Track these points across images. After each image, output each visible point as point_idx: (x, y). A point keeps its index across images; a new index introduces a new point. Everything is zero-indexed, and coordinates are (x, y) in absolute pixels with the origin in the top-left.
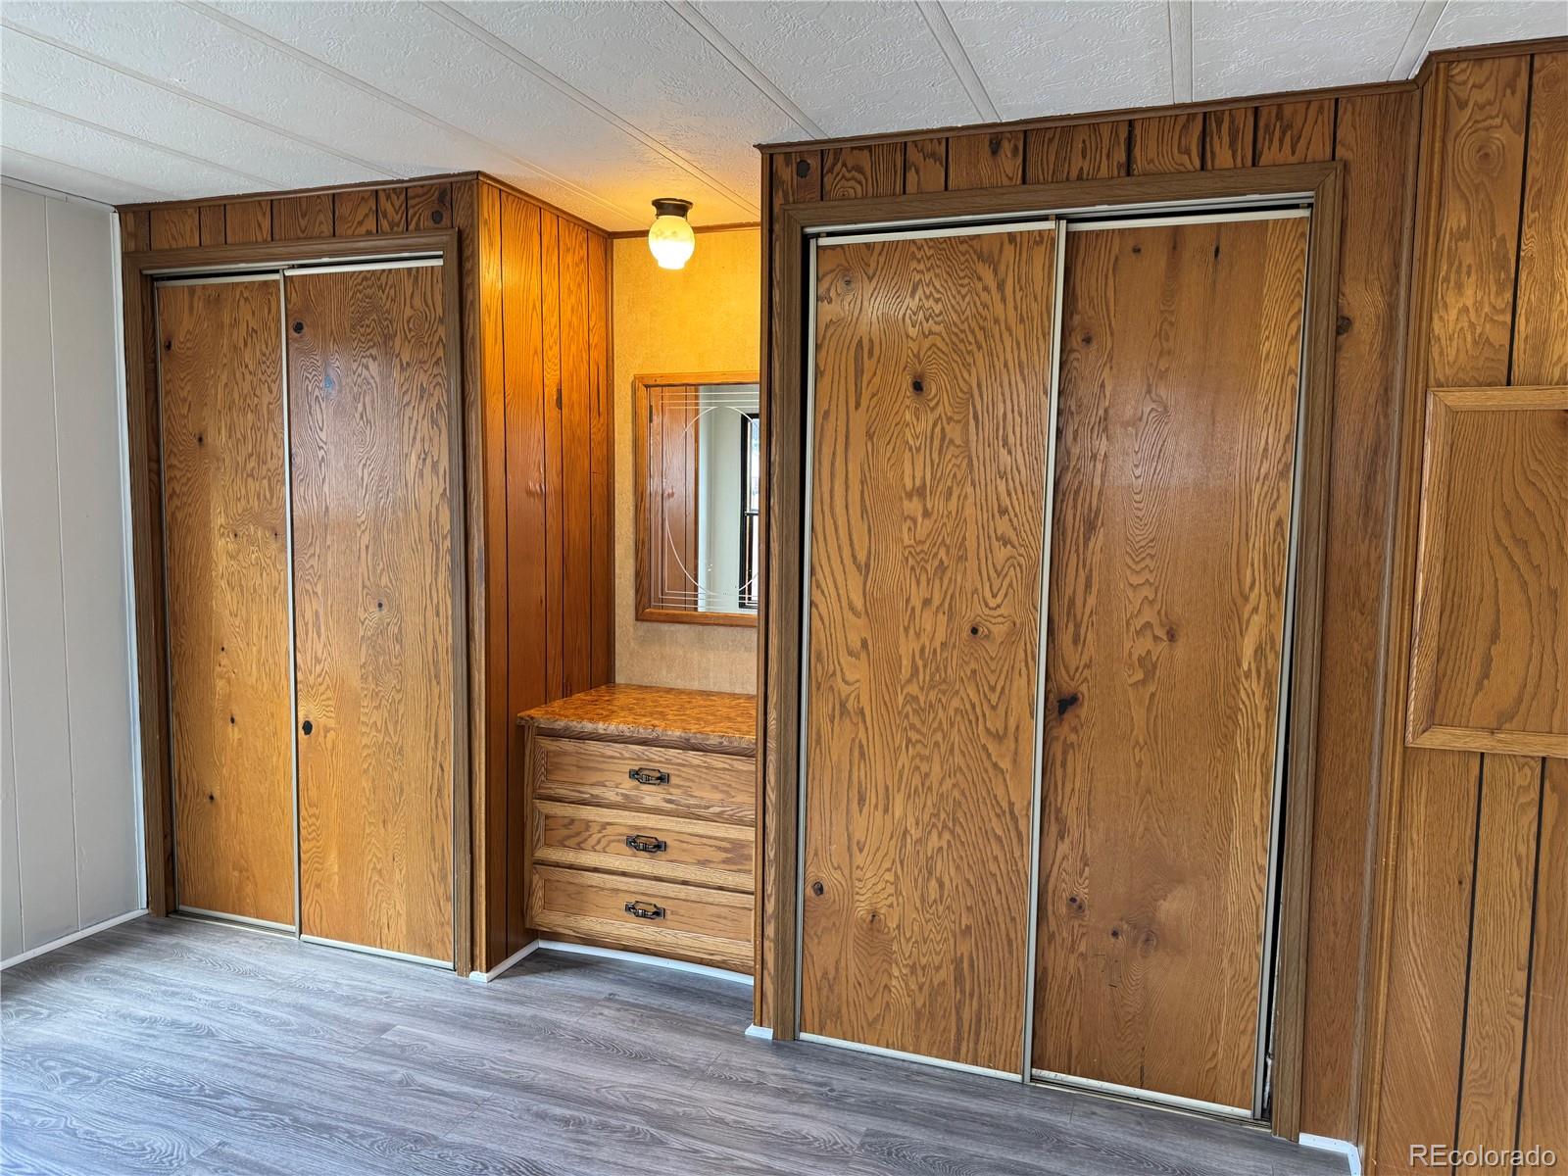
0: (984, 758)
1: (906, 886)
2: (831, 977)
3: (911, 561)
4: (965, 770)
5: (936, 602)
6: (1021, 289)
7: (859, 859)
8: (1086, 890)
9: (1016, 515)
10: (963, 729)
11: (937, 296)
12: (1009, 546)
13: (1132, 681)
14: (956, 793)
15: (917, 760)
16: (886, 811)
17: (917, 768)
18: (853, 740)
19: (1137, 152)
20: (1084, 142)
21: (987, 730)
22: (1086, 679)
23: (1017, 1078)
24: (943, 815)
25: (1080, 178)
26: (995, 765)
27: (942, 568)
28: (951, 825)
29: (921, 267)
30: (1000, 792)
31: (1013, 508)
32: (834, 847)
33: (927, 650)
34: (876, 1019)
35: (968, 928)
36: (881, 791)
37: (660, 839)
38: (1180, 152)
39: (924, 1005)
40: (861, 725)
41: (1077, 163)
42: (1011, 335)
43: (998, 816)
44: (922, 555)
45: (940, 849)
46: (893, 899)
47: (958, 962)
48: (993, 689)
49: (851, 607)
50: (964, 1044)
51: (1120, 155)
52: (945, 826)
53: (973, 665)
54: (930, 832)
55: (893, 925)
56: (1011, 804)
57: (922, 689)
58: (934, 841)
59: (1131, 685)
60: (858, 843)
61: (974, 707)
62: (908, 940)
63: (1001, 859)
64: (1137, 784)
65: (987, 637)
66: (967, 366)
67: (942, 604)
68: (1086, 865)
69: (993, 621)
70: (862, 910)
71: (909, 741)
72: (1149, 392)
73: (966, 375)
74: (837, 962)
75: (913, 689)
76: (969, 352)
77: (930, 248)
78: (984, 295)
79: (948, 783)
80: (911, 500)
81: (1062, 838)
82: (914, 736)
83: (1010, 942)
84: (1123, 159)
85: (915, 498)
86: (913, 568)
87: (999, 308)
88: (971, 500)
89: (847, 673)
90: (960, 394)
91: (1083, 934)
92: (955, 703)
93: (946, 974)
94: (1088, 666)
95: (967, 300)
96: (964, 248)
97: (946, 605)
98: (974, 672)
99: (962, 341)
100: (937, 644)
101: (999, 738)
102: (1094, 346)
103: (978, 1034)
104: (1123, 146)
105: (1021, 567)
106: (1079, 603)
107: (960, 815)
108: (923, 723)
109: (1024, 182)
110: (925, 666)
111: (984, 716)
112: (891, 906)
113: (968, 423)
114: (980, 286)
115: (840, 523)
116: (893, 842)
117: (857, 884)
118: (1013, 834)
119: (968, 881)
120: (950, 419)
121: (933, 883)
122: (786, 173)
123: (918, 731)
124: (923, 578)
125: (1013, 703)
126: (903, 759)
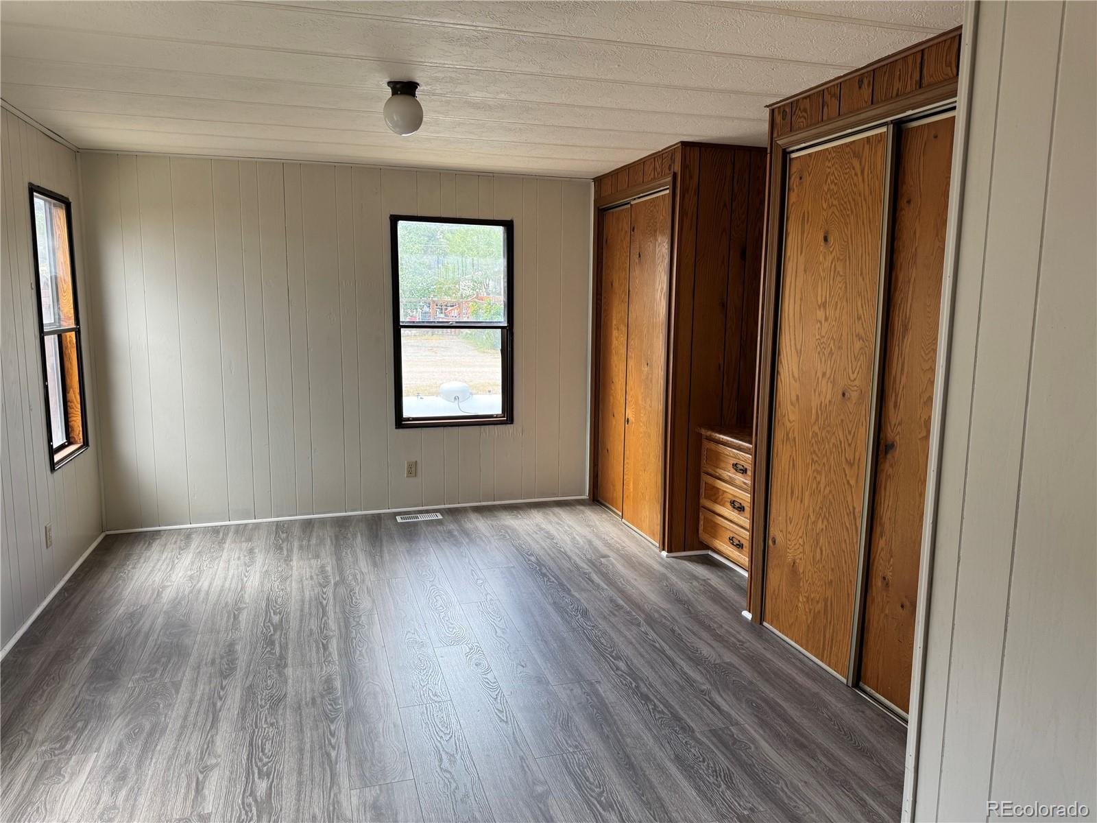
0: (844, 476)
1: (807, 548)
2: (776, 593)
3: (819, 349)
4: (835, 482)
5: (828, 375)
6: (871, 172)
7: (790, 528)
8: (891, 574)
9: (865, 321)
10: (835, 456)
11: (836, 181)
12: (861, 341)
13: (920, 437)
14: (831, 497)
15: (815, 473)
16: (801, 501)
17: (815, 478)
18: (791, 456)
19: (925, 71)
20: (900, 70)
21: (846, 459)
22: (899, 432)
23: (844, 681)
24: (824, 509)
25: (897, 95)
26: (848, 482)
27: (831, 353)
28: (827, 516)
29: (830, 165)
30: (849, 499)
31: (864, 315)
32: (780, 518)
33: (823, 405)
34: (792, 624)
35: (831, 581)
36: (800, 489)
37: (743, 505)
38: (946, 66)
39: (811, 623)
40: (794, 448)
41: (897, 85)
42: (866, 203)
43: (847, 514)
44: (823, 345)
45: (822, 529)
46: (801, 555)
47: (826, 600)
48: (850, 433)
49: (793, 377)
50: (826, 652)
51: (917, 76)
52: (825, 516)
53: (842, 417)
54: (819, 518)
55: (801, 571)
56: (854, 508)
57: (820, 429)
58: (820, 525)
59: (920, 439)
60: (790, 518)
61: (841, 442)
62: (807, 581)
63: (848, 541)
64: (919, 507)
65: (849, 398)
66: (846, 224)
67: (830, 376)
68: (892, 556)
69: (852, 389)
70: (790, 559)
71: (813, 459)
72: (937, 235)
73: (846, 230)
74: (779, 587)
75: (816, 428)
76: (848, 215)
77: (834, 152)
78: (855, 178)
79: (828, 489)
80: (820, 310)
81: (882, 537)
82: (816, 458)
83: (848, 594)
84: (918, 78)
85: (822, 309)
86: (819, 353)
87: (861, 185)
88: (845, 310)
89: (790, 416)
90: (843, 243)
91: (888, 602)
92: (833, 440)
93: (820, 607)
94: (900, 424)
95: (848, 181)
96: (848, 150)
97: (832, 377)
98: (842, 421)
99: (845, 209)
100: (827, 401)
101: (851, 464)
102: (912, 205)
103: (831, 648)
104: (918, 69)
105: (866, 354)
106: (898, 382)
107: (831, 510)
108: (819, 450)
109: (872, 103)
110: (822, 414)
111: (845, 449)
112: (801, 559)
113: (846, 260)
114: (853, 172)
115: (791, 324)
116: (803, 521)
117: (788, 542)
118: (854, 527)
119: (833, 552)
120: (838, 259)
121: (818, 550)
122: (778, 119)
123: (817, 456)
124: (823, 359)
125: (859, 442)
126: (810, 472)
